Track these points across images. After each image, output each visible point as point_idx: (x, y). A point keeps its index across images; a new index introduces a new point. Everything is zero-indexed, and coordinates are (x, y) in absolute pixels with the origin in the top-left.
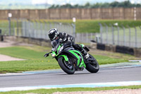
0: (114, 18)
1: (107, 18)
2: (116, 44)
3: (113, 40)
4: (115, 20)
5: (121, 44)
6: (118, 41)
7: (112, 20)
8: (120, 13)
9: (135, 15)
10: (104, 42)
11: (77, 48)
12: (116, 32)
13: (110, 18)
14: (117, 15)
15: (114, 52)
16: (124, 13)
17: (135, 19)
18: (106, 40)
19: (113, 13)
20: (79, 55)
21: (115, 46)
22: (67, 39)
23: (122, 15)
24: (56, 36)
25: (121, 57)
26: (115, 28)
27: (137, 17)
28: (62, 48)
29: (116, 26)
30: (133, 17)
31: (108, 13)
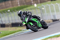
0: (7, 7)
1: (2, 8)
2: (11, 22)
3: (9, 20)
4: (8, 9)
5: (14, 22)
6: (12, 20)
7: (6, 9)
8: (9, 4)
9: (19, 3)
10: (4, 23)
11: (35, 17)
12: (9, 15)
13: (5, 8)
14: (8, 5)
15: (11, 27)
16: (12, 3)
17: (19, 6)
18: (5, 21)
19: (5, 4)
20: (37, 20)
21: (10, 23)
22: (29, 14)
23: (11, 5)
24: (22, 13)
25: (16, 29)
26: (9, 13)
27: (20, 4)
28: (28, 19)
29: (9, 12)
30: (18, 5)
31: (3, 5)
